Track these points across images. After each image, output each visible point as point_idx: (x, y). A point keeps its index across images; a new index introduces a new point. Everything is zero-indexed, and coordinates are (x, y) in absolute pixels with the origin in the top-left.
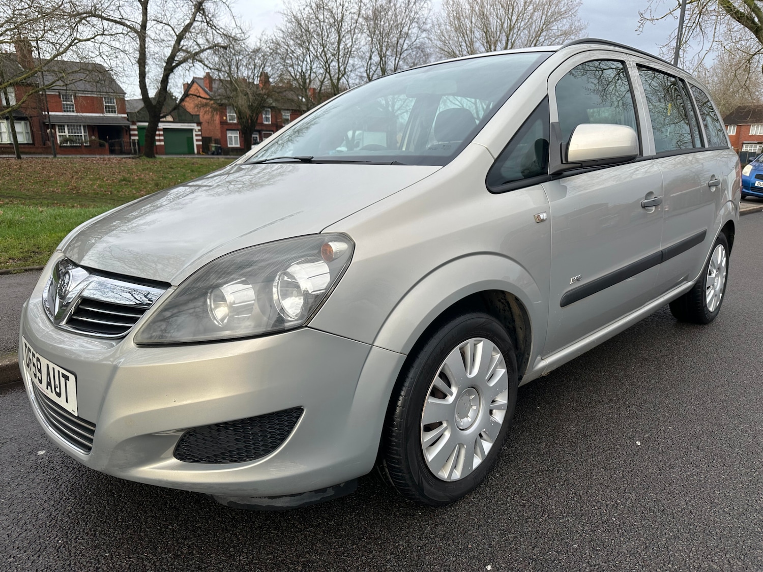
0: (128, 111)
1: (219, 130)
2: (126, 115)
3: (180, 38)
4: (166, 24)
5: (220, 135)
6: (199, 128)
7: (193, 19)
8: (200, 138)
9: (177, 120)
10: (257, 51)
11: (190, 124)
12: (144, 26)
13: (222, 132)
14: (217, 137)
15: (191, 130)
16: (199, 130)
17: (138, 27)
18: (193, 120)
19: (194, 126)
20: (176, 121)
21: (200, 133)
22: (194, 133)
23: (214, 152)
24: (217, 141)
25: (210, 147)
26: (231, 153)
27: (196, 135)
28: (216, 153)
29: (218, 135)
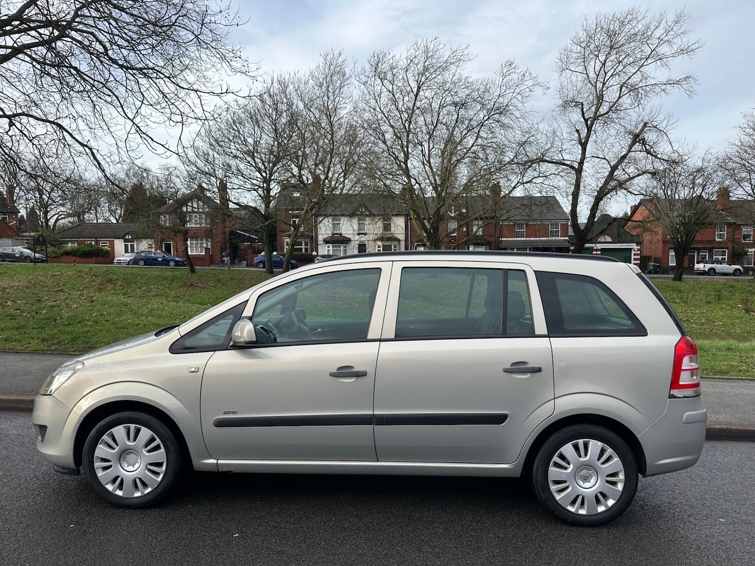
0: (569, 235)
1: (661, 249)
2: (567, 238)
3: (614, 168)
4: (603, 159)
5: (661, 254)
6: (639, 247)
7: (629, 150)
8: (639, 257)
9: (616, 241)
10: (699, 170)
11: (629, 244)
12: (581, 163)
13: (664, 250)
14: (658, 256)
15: (631, 249)
16: (638, 250)
17: (576, 165)
18: (633, 241)
19: (634, 246)
21: (639, 252)
22: (633, 252)
23: (651, 270)
24: (656, 260)
25: (648, 266)
26: (670, 272)
27: (635, 255)
28: (653, 272)
29: (659, 254)
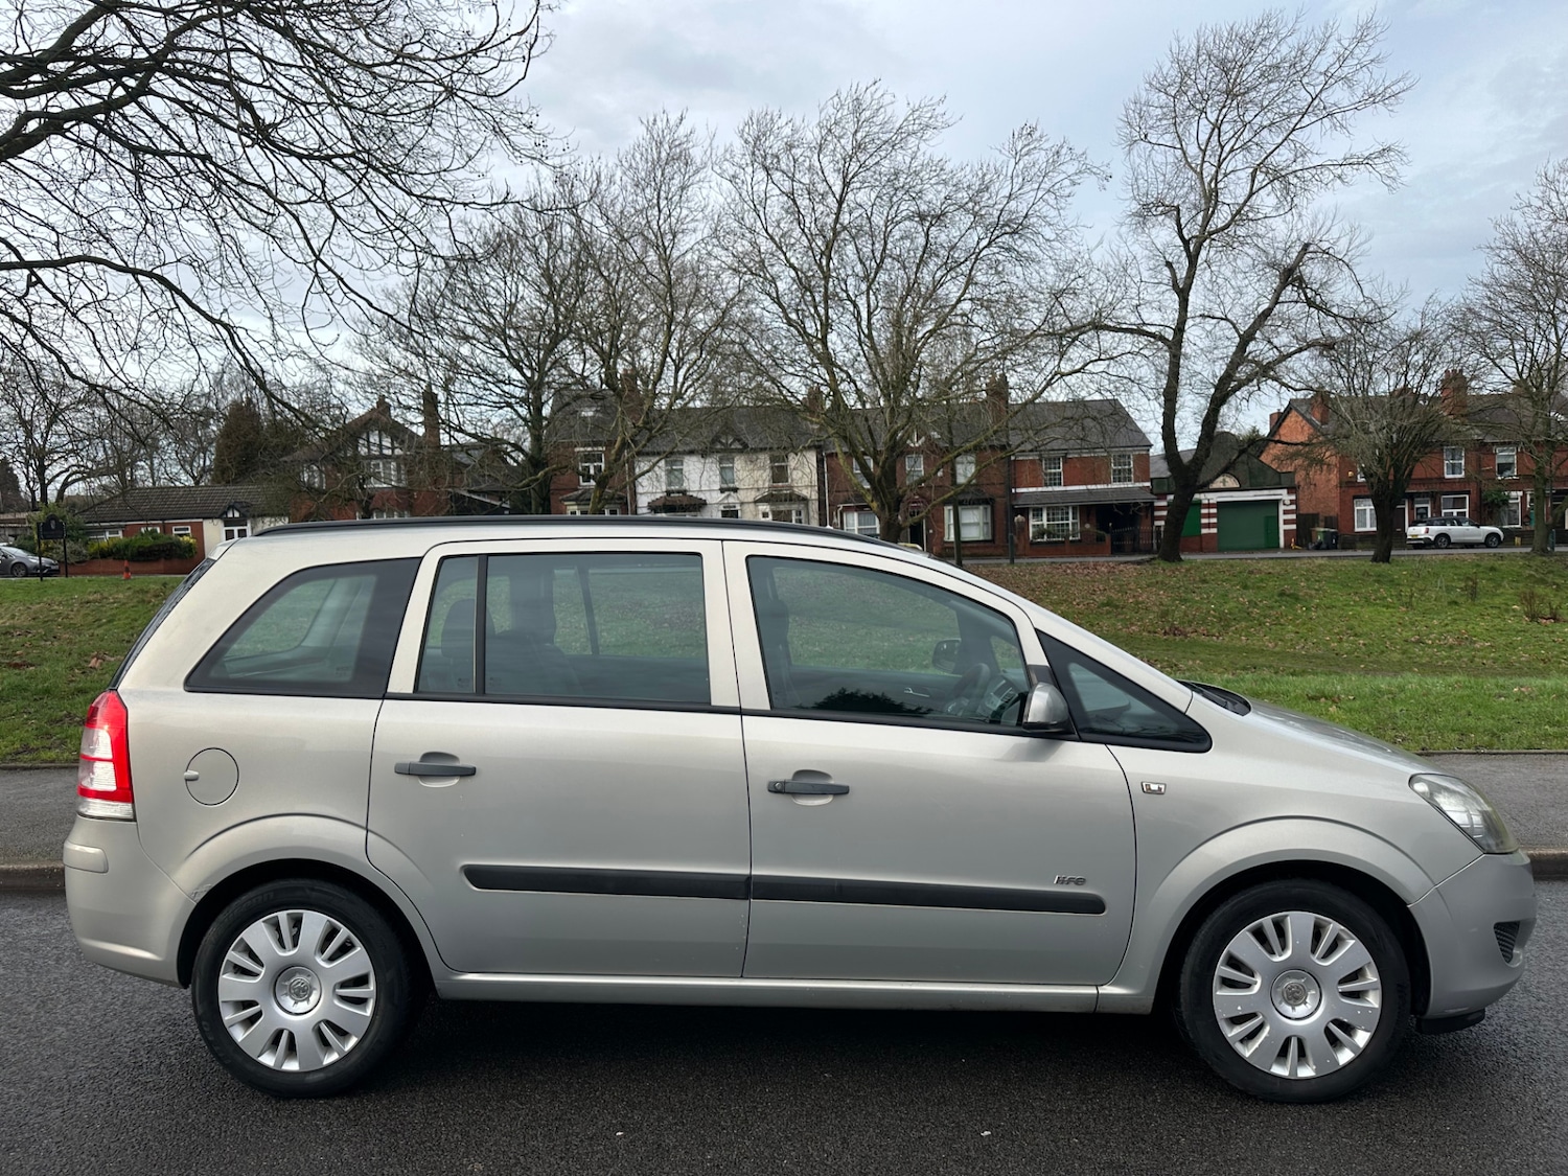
0: (1152, 476)
1: (1338, 500)
2: (1148, 484)
3: (1246, 338)
4: (1222, 319)
5: (1337, 509)
6: (1293, 497)
7: (1274, 300)
8: (1294, 517)
9: (1247, 486)
10: (1416, 337)
11: (1272, 492)
12: (1180, 330)
13: (1342, 501)
14: (1332, 514)
15: (1276, 503)
16: (1292, 502)
17: (1169, 335)
18: (1280, 484)
19: (1283, 495)
20: (1244, 487)
21: (1293, 507)
22: (1282, 508)
23: (1320, 543)
24: (1329, 522)
25: (1313, 534)
26: (1359, 545)
27: (1285, 512)
28: (1324, 546)
29: (1334, 509)
